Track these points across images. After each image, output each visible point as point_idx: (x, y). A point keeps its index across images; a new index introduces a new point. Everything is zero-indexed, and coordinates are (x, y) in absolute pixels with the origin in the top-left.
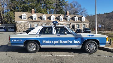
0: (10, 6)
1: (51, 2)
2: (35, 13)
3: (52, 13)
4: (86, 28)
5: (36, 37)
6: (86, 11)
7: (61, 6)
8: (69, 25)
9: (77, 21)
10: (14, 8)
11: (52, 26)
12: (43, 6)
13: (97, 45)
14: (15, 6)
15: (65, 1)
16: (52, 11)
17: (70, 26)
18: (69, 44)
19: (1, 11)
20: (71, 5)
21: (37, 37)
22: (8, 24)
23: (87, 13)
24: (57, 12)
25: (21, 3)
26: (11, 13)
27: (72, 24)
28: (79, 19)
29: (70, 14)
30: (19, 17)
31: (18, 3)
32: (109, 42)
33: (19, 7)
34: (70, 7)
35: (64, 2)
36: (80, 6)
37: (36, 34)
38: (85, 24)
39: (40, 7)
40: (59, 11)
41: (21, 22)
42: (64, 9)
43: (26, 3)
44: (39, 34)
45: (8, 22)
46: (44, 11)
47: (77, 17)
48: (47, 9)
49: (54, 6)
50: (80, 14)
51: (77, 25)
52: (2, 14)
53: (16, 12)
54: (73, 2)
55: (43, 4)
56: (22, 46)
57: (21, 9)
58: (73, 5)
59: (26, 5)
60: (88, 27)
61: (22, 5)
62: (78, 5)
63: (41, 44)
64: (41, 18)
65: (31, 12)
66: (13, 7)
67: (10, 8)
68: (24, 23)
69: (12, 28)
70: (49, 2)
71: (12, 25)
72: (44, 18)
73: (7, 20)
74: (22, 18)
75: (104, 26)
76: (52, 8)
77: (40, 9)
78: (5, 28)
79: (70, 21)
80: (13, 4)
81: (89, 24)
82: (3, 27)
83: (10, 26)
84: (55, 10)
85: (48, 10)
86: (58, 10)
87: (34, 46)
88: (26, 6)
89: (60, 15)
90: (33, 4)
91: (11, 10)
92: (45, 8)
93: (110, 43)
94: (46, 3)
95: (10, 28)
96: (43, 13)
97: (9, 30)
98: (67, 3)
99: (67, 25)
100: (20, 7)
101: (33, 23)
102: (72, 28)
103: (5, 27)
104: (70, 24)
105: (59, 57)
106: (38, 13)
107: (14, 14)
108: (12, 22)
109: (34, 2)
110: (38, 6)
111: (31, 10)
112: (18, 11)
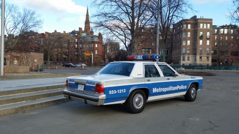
5: (144, 83)
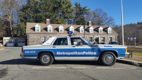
0: (20, 16)
1: (69, 10)
2: (50, 23)
3: (71, 24)
4: (114, 41)
6: (113, 20)
7: (82, 14)
8: (91, 38)
9: (102, 33)
10: (26, 19)
11: (67, 37)
12: (60, 15)
13: (115, 56)
14: (27, 16)
15: (87, 9)
16: (71, 21)
17: (93, 39)
18: (85, 55)
19: (10, 22)
20: (94, 13)
21: (51, 48)
22: (18, 37)
23: (114, 22)
24: (77, 22)
25: (34, 11)
26: (22, 24)
27: (95, 37)
28: (104, 30)
29: (93, 24)
30: (31, 29)
31: (30, 12)
32: (128, 53)
33: (31, 17)
34: (93, 15)
35: (85, 10)
36: (105, 14)
37: (50, 45)
38: (111, 37)
39: (56, 16)
40: (79, 22)
41: (34, 35)
42: (85, 18)
43: (39, 12)
44: (53, 45)
45: (18, 35)
46: (61, 21)
47: (101, 28)
48: (65, 18)
49: (73, 15)
50: (106, 25)
51: (102, 37)
52: (11, 26)
53: (27, 23)
54: (97, 10)
55: (60, 13)
56: (36, 58)
57: (34, 19)
58: (96, 13)
59: (40, 14)
60: (116, 40)
61: (35, 14)
62: (103, 13)
63: (55, 56)
64: (57, 29)
65: (46, 23)
66: (24, 17)
67: (20, 18)
68: (37, 36)
69: (22, 43)
70: (67, 11)
71: (22, 38)
72: (61, 29)
73: (17, 32)
74: (34, 30)
75: (136, 38)
76: (71, 17)
77: (56, 19)
78: (14, 43)
79: (93, 32)
80: (24, 13)
81: (116, 36)
82: (12, 41)
83: (20, 40)
84: (74, 20)
85: (66, 20)
86: (78, 19)
87: (48, 58)
88: (39, 16)
89: (81, 25)
90: (47, 13)
91: (22, 21)
92: (63, 17)
93: (129, 55)
94: (63, 11)
95: (20, 43)
96: (60, 24)
97: (19, 44)
98: (89, 11)
99: (90, 37)
100: (33, 17)
101: (48, 36)
102: (95, 42)
103: (14, 41)
104: (92, 36)
105: (74, 69)
106: (53, 23)
107: (26, 25)
108: (23, 34)
109: (49, 11)
110: (54, 16)
111: (46, 20)
112: (30, 22)
